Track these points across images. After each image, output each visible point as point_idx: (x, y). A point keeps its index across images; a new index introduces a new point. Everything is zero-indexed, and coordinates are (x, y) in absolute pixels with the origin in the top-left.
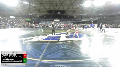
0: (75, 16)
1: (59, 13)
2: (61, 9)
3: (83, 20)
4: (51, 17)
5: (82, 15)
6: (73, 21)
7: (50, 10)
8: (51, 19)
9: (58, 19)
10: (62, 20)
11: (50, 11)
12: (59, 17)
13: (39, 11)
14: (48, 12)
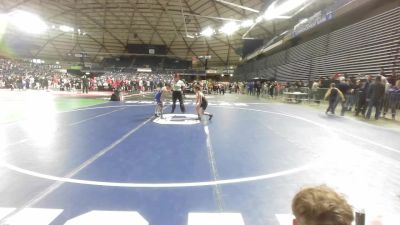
0: (194, 62)
1: (152, 51)
2: (157, 41)
3: (208, 72)
4: (134, 61)
6: (185, 72)
7: (130, 42)
8: (131, 67)
10: (158, 70)
11: (130, 47)
12: (153, 62)
13: (103, 46)
14: (126, 47)
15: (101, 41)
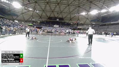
1: (58, 20)
2: (60, 16)
3: (78, 27)
4: (51, 23)
5: (78, 23)
6: (70, 27)
7: (51, 16)
10: (61, 26)
11: (50, 18)
13: (41, 17)
14: (48, 18)
15: (40, 15)
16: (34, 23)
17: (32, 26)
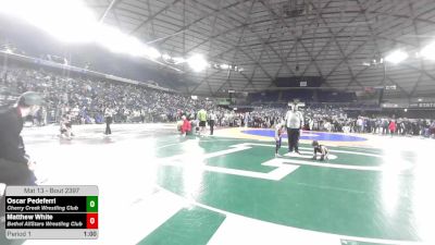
0: (358, 93)
1: (303, 84)
2: (313, 72)
3: (385, 105)
4: (280, 95)
5: (382, 90)
6: (350, 106)
7: (280, 76)
8: (279, 101)
9: (301, 101)
10: (312, 103)
11: (279, 81)
12: (304, 96)
13: (250, 81)
14: (274, 82)
15: (250, 76)
16: (233, 100)
17: (226, 107)
